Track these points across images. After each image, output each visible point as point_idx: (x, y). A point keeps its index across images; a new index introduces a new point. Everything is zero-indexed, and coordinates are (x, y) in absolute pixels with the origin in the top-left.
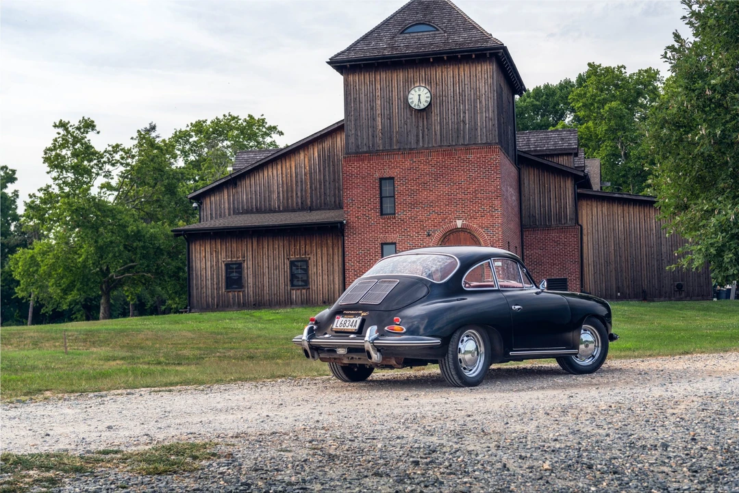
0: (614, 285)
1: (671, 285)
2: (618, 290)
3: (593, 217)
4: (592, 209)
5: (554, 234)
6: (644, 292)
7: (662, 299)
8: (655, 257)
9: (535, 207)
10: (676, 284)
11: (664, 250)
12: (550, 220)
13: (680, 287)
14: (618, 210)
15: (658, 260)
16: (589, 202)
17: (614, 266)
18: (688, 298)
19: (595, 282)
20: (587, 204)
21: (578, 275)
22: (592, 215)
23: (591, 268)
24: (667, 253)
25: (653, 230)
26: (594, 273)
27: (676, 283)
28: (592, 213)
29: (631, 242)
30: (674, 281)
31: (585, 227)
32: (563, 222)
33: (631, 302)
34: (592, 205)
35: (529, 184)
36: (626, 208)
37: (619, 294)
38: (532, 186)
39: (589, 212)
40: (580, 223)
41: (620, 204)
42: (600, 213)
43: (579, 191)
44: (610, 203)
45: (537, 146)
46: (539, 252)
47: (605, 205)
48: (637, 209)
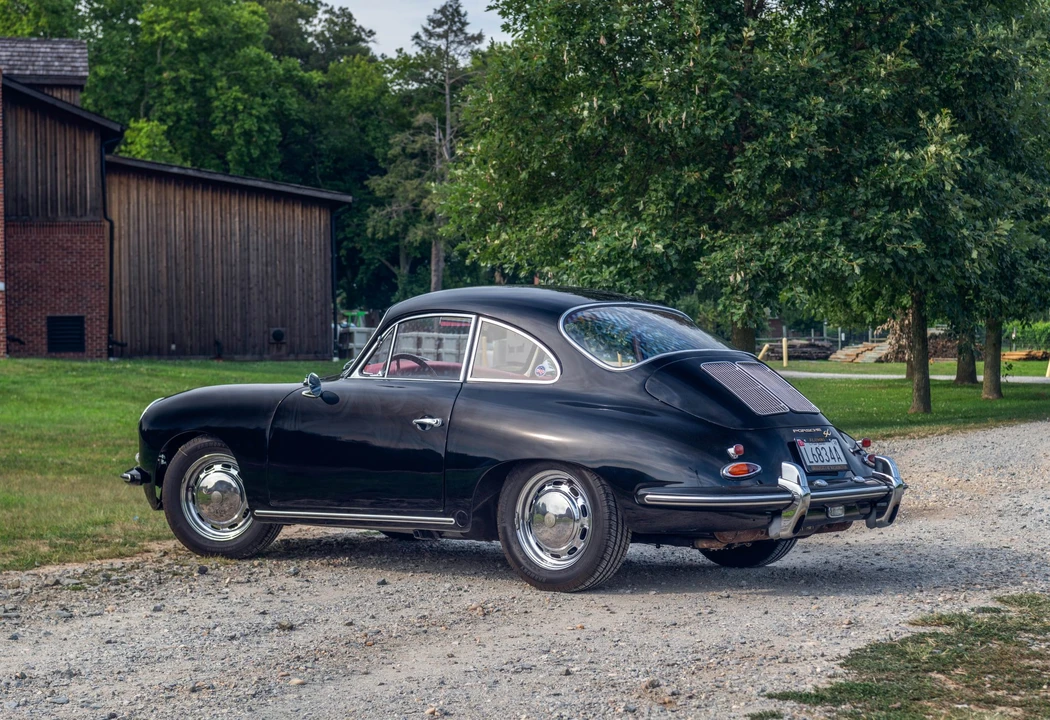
0: (165, 331)
1: (264, 333)
2: (172, 339)
3: (130, 203)
4: (128, 192)
5: (61, 235)
6: (217, 343)
7: (248, 357)
8: (238, 282)
9: (27, 183)
10: (272, 332)
11: (253, 271)
12: (54, 209)
13: (278, 337)
14: (174, 195)
15: (242, 289)
16: (124, 180)
17: (165, 297)
18: (292, 356)
19: (131, 324)
20: (120, 183)
21: (104, 312)
22: (129, 203)
23: (125, 298)
24: (258, 276)
25: (235, 235)
26: (131, 308)
27: (273, 330)
28: (129, 198)
29: (196, 256)
30: (268, 326)
31: (116, 224)
32: (78, 213)
33: (193, 361)
34: (128, 186)
35: (16, 138)
36: (189, 193)
37: (173, 347)
38: (22, 143)
39: (124, 198)
40: (108, 216)
41: (180, 185)
42: (143, 199)
43: (108, 157)
44: (161, 182)
45: (13, 67)
46: (33, 265)
47: (153, 185)
48: (208, 197)
